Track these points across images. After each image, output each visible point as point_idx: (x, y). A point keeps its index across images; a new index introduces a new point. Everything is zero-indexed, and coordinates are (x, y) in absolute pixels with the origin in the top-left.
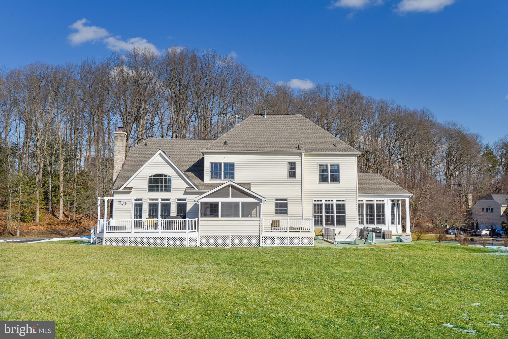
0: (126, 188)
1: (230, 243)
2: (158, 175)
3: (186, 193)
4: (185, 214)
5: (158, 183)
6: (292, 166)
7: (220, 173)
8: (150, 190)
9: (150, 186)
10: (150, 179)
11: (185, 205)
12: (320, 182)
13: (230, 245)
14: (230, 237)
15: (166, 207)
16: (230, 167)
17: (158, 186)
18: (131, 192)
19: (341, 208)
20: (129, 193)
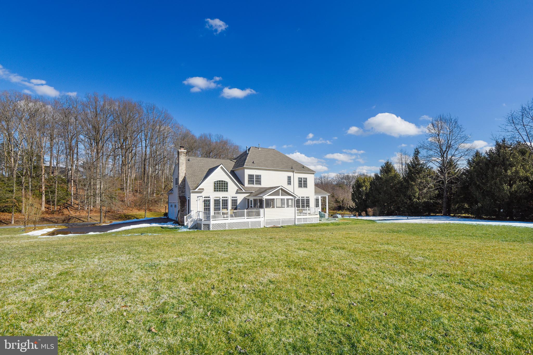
0: (200, 189)
1: (281, 223)
2: (220, 181)
3: (237, 193)
4: (237, 206)
5: (220, 186)
6: (289, 178)
7: (253, 181)
8: (215, 191)
9: (215, 188)
10: (215, 184)
11: (236, 200)
12: (299, 187)
13: (281, 224)
14: (281, 219)
15: (225, 202)
16: (259, 177)
17: (220, 188)
18: (202, 192)
19: (308, 201)
20: (201, 192)
